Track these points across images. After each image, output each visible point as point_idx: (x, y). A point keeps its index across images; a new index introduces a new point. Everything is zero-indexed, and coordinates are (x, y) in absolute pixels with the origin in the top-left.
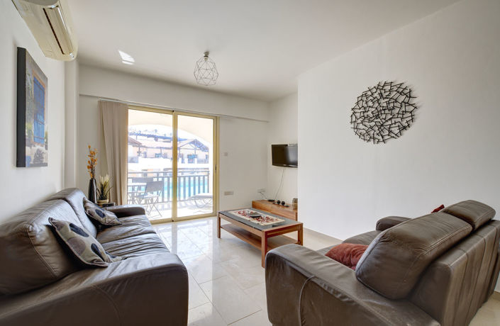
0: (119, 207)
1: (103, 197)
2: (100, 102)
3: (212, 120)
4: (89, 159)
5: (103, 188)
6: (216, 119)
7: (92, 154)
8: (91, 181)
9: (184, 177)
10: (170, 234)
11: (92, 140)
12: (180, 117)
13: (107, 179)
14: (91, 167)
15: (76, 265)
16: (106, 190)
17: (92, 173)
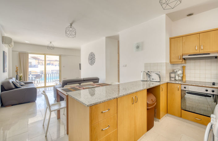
0: (26, 82)
1: (20, 80)
2: (19, 53)
3: (59, 56)
4: (16, 69)
5: (20, 77)
6: (60, 56)
7: (17, 68)
8: (17, 75)
9: (49, 74)
10: (41, 89)
11: (17, 64)
12: (47, 56)
13: (22, 75)
14: (17, 72)
15: (16, 87)
16: (21, 78)
17: (17, 73)
